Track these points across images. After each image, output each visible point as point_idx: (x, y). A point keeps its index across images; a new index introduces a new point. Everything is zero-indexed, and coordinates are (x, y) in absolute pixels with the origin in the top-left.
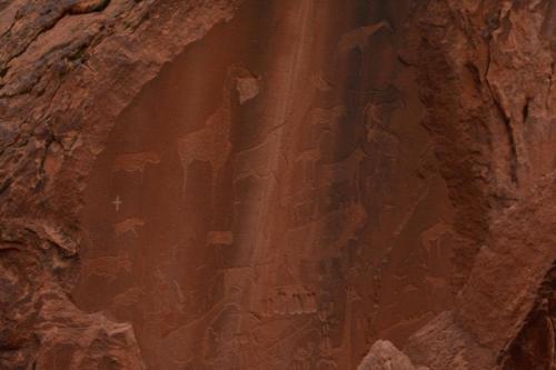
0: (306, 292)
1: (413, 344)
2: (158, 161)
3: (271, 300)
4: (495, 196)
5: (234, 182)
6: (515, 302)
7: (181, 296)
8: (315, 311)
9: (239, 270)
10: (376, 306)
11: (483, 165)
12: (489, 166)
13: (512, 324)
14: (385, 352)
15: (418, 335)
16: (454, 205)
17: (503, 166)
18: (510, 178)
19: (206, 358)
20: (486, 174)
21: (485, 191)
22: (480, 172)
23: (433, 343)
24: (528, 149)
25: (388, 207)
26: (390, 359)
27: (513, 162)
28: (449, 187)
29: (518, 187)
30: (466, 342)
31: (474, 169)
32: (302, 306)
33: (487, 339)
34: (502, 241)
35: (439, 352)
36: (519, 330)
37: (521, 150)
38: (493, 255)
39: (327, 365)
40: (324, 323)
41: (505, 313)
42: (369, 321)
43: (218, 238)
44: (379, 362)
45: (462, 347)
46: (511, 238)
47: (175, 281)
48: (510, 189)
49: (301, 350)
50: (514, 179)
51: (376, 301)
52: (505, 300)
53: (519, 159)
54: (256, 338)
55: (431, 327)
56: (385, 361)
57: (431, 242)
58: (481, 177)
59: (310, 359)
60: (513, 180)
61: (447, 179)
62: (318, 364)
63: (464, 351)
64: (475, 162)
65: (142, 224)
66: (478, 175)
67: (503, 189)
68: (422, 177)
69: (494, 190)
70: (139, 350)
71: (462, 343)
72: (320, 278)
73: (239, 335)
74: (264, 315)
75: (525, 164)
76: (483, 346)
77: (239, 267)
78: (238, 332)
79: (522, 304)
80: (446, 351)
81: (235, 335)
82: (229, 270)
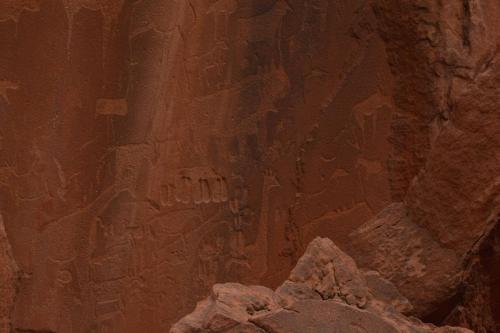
0: (214, 176)
1: (355, 242)
2: (36, 10)
3: (172, 186)
4: (443, 62)
5: (130, 37)
6: (487, 191)
7: (63, 179)
8: (224, 200)
9: (135, 147)
10: (298, 195)
11: (431, 24)
12: (437, 26)
13: (484, 219)
14: (326, 253)
15: (361, 230)
16: (394, 73)
17: (453, 26)
18: (461, 41)
19: (93, 256)
20: (435, 35)
21: (432, 56)
22: (426, 32)
23: (380, 242)
24: (483, 7)
25: (316, 73)
26: (332, 261)
27: (465, 21)
28: (389, 50)
29: (470, 53)
30: (422, 241)
31: (420, 29)
32: (210, 194)
33: (451, 238)
34: (471, 116)
35: (388, 252)
36: (492, 226)
37: (475, 7)
38: (459, 132)
39: (239, 266)
40: (237, 215)
41: (474, 206)
42: (290, 212)
43: (110, 107)
44: (318, 265)
45: (418, 247)
46: (482, 112)
47: (55, 160)
48: (461, 54)
49: (208, 248)
50: (467, 42)
51: (299, 189)
52: (474, 189)
53: (473, 17)
54: (153, 233)
55: (377, 222)
56: (326, 263)
57: (366, 118)
58: (428, 39)
59: (218, 260)
60: (464, 44)
61: (386, 40)
62: (228, 265)
63: (420, 251)
64: (422, 20)
65: (15, 88)
66: (423, 36)
67: (453, 54)
68: (356, 36)
69: (441, 55)
70: (9, 246)
71: (418, 242)
72: (233, 159)
73: (134, 228)
74: (163, 204)
75: (480, 25)
76: (445, 246)
77: (134, 144)
78: (132, 225)
79: (495, 194)
80: (397, 251)
81: (128, 228)
82: (122, 147)
